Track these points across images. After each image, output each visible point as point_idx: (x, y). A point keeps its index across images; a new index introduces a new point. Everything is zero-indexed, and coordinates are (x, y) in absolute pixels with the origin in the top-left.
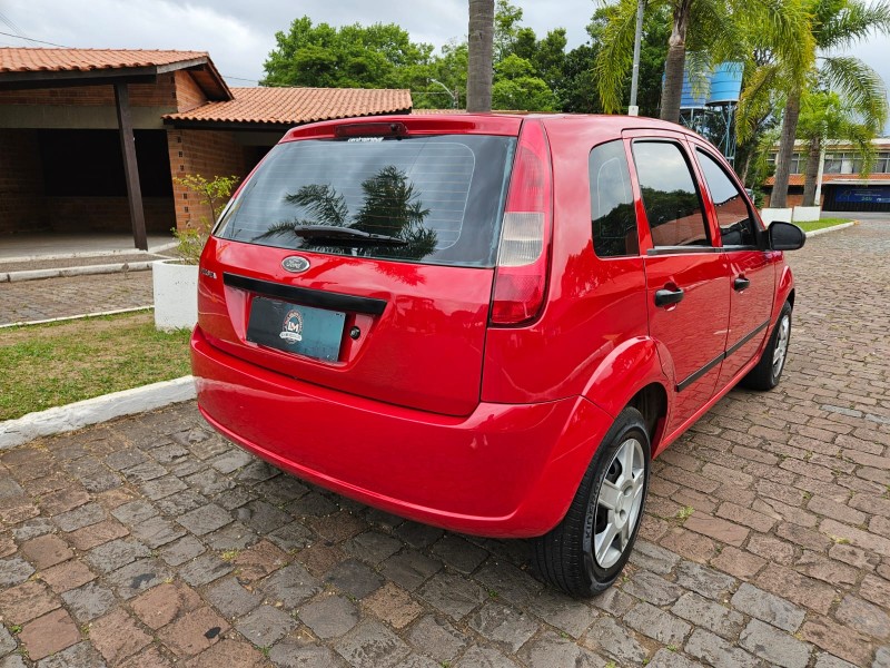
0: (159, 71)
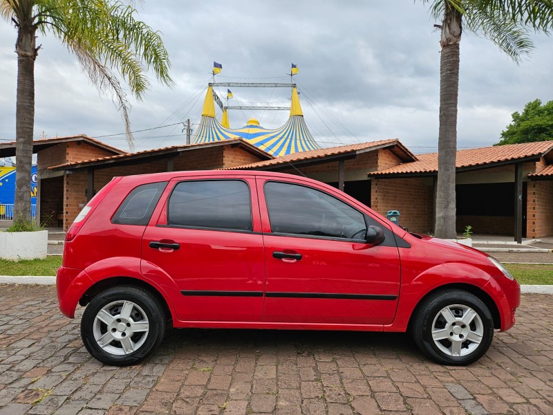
0: (357, 153)
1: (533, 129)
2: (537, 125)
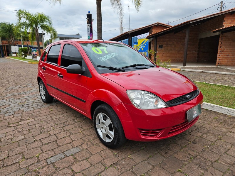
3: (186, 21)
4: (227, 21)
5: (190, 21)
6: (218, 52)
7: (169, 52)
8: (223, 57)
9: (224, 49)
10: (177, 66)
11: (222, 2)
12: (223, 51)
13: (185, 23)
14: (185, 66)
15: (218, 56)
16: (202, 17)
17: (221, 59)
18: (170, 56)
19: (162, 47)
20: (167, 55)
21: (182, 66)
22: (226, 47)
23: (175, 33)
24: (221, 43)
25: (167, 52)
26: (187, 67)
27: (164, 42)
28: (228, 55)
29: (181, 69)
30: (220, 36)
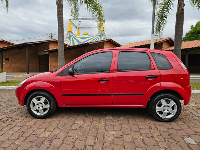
1: (195, 32)
2: (197, 31)
3: (24, 43)
4: (51, 46)
5: (27, 43)
6: (50, 64)
7: (15, 64)
8: (53, 68)
9: (53, 63)
10: (23, 74)
11: (51, 33)
12: (52, 64)
13: (23, 44)
14: (29, 74)
15: (50, 67)
16: (35, 41)
17: (52, 69)
18: (17, 67)
19: (9, 60)
20: (14, 66)
21: (26, 74)
22: (53, 62)
23: (19, 49)
24: (50, 59)
25: (14, 64)
26: (30, 74)
27: (10, 55)
28: (55, 67)
29: (25, 76)
30: (49, 55)
